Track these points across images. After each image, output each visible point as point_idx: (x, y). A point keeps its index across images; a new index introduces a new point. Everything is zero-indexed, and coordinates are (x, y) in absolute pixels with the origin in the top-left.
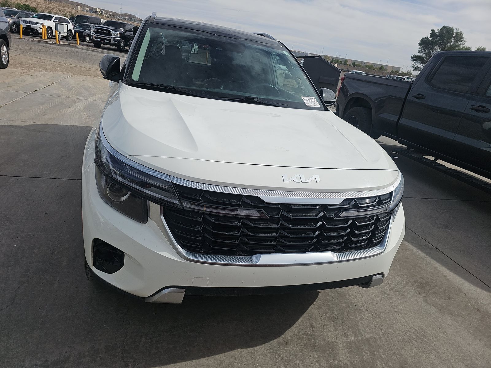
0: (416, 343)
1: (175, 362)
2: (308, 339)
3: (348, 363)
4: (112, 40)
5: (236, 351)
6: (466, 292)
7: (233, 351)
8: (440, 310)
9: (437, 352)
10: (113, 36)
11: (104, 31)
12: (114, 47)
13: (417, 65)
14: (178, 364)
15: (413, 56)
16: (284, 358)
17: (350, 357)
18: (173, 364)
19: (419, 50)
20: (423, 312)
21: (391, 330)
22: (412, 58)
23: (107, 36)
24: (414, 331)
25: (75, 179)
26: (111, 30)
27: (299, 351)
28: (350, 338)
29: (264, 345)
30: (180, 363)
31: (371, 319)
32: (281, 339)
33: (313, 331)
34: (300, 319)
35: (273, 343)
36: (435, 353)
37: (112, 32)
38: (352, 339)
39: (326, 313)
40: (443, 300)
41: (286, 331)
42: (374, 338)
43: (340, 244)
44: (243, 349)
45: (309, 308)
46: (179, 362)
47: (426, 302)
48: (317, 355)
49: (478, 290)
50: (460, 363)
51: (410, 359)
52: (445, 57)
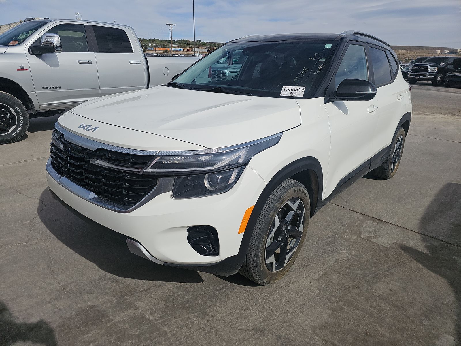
4: (427, 75)
10: (430, 71)
11: (421, 68)
12: (431, 82)
23: (423, 72)
26: (429, 66)
37: (429, 68)
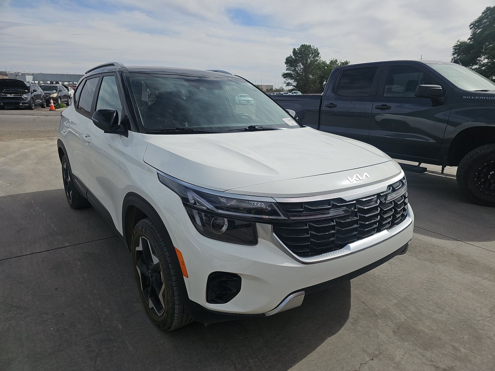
0: (434, 289)
1: (291, 367)
2: (368, 312)
3: (406, 318)
5: (327, 340)
6: (436, 245)
7: (325, 341)
8: (431, 262)
9: (450, 290)
13: (288, 81)
14: (293, 367)
15: (282, 74)
16: (364, 332)
17: (404, 314)
18: (290, 369)
19: (286, 68)
20: (423, 267)
21: (413, 286)
22: (283, 75)
24: (427, 282)
25: (55, 249)
27: (369, 322)
28: (394, 301)
29: (342, 328)
30: (295, 366)
31: (397, 283)
32: (350, 320)
33: (366, 305)
34: (351, 301)
35: (348, 324)
36: (450, 291)
38: (395, 301)
39: (365, 290)
40: (428, 255)
41: (349, 313)
42: (408, 295)
43: (389, 223)
44: (331, 337)
45: (351, 291)
46: (293, 366)
47: (419, 259)
48: (383, 321)
49: (443, 241)
50: (468, 292)
51: (439, 301)
52: (342, 71)
